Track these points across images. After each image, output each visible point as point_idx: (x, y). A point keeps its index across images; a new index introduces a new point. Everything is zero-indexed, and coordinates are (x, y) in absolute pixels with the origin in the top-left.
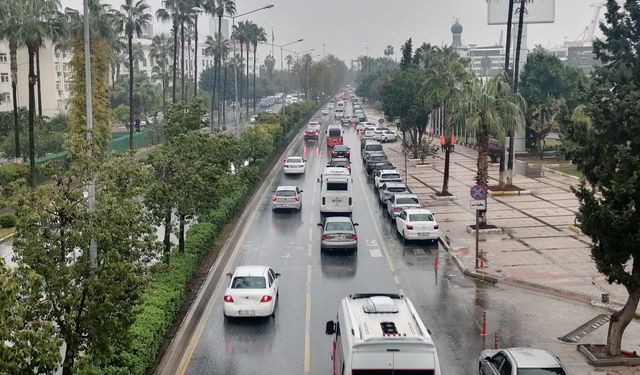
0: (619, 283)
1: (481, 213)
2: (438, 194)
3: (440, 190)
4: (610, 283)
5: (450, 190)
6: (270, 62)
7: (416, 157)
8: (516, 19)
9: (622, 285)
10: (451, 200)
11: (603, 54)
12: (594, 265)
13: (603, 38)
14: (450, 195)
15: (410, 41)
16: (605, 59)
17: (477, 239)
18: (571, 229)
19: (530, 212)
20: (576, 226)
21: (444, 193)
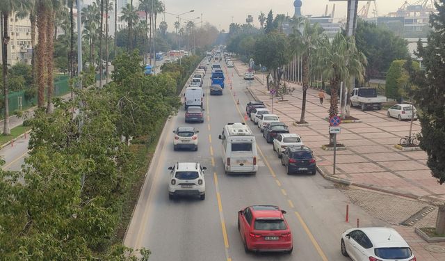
1: (332, 135)
2: (298, 123)
3: (299, 120)
4: (441, 184)
5: (306, 120)
6: (163, 27)
7: (277, 96)
10: (307, 126)
11: (436, 24)
12: (429, 172)
13: (437, 13)
14: (306, 123)
15: (271, 12)
16: (438, 27)
17: (335, 155)
18: (395, 147)
19: (365, 135)
20: (400, 144)
21: (302, 121)
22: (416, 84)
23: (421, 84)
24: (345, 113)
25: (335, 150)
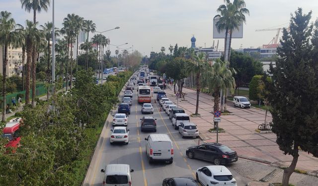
0: (289, 154)
1: (216, 123)
2: (194, 115)
3: (195, 113)
4: (285, 154)
5: (199, 113)
6: (108, 53)
7: (180, 97)
8: (229, 36)
9: (291, 155)
10: (200, 117)
12: (278, 147)
14: (199, 115)
15: (177, 45)
17: (217, 136)
18: (256, 131)
19: (237, 123)
20: (259, 129)
21: (196, 114)
22: (269, 90)
23: (272, 91)
24: (223, 108)
25: (217, 132)
